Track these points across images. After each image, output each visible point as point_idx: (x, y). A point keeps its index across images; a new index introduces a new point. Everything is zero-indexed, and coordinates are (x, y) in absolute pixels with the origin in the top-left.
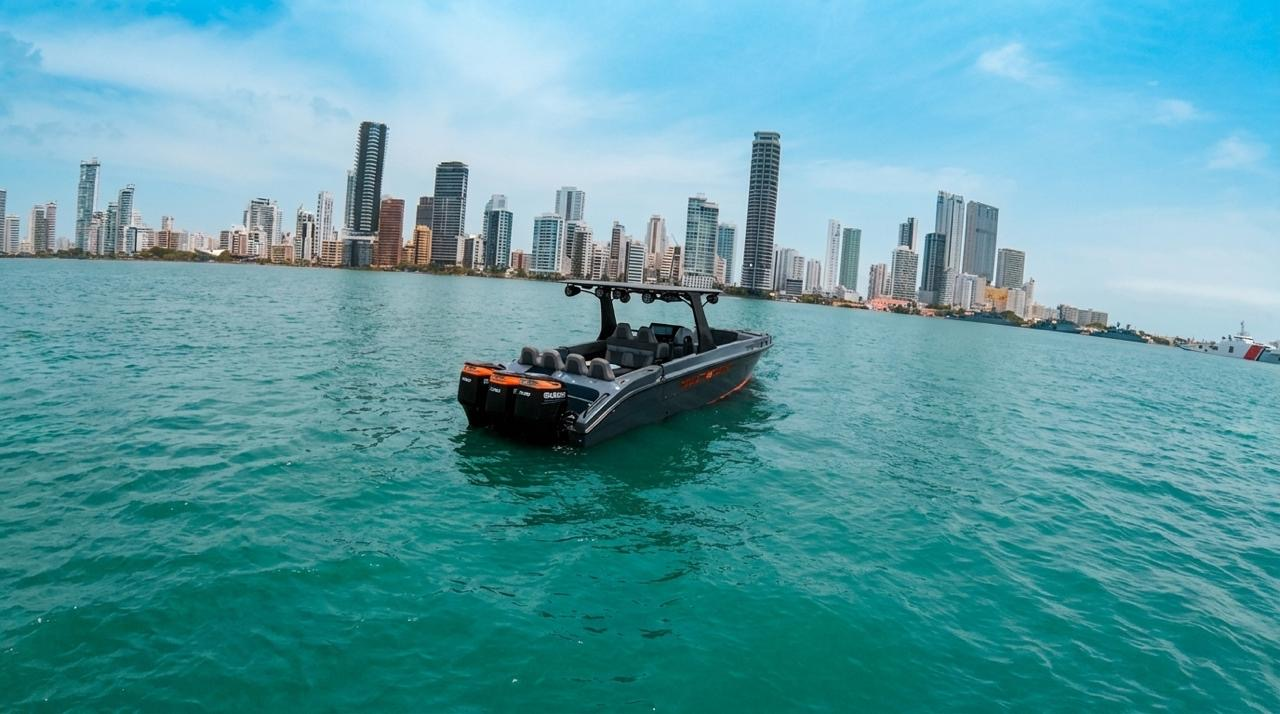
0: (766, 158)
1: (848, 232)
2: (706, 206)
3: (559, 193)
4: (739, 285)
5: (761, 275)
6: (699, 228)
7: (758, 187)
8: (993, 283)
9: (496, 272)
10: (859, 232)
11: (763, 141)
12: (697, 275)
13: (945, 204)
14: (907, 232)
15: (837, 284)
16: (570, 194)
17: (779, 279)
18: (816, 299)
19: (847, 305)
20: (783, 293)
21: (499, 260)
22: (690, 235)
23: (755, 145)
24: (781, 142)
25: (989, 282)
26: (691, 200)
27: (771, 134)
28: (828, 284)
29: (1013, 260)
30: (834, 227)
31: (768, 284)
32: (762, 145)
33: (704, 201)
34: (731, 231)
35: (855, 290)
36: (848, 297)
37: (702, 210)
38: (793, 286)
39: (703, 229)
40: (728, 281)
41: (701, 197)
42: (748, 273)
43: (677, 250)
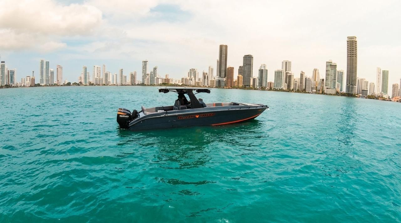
0: (352, 45)
1: (384, 72)
2: (332, 64)
3: (283, 62)
4: (345, 92)
5: (352, 88)
6: (330, 72)
7: (350, 57)
9: (263, 89)
10: (388, 71)
11: (350, 40)
12: (330, 89)
15: (381, 91)
16: (286, 63)
17: (359, 90)
18: (372, 97)
19: (384, 99)
20: (361, 95)
21: (264, 85)
22: (327, 75)
23: (348, 42)
24: (357, 40)
26: (327, 62)
27: (354, 37)
28: (377, 92)
30: (379, 69)
31: (355, 91)
32: (350, 41)
33: (331, 62)
34: (342, 73)
35: (387, 93)
36: (385, 96)
37: (331, 66)
38: (364, 92)
39: (331, 72)
40: (341, 90)
41: (330, 61)
42: (348, 88)
43: (323, 80)
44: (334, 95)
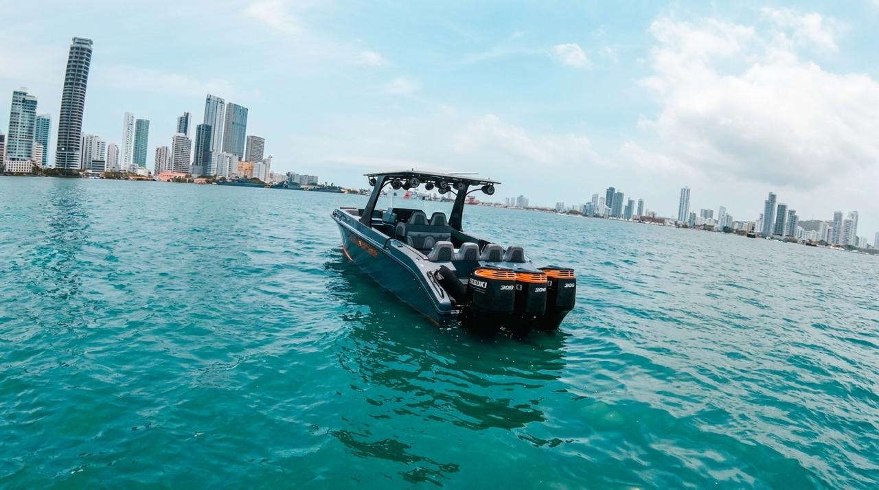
0: (80, 58)
1: (139, 122)
2: (27, 98)
4: (53, 167)
5: (71, 157)
6: (20, 118)
7: (71, 84)
8: (243, 159)
10: (148, 122)
11: (79, 45)
12: (18, 159)
13: (212, 103)
14: (184, 122)
15: (132, 163)
17: (86, 160)
18: (116, 175)
19: (140, 179)
20: (90, 171)
22: (13, 124)
23: (72, 48)
24: (93, 47)
25: (240, 159)
26: (15, 93)
27: (87, 41)
28: (124, 164)
29: (257, 143)
30: (129, 117)
31: (77, 165)
32: (78, 48)
33: (25, 94)
34: (46, 123)
35: (144, 166)
36: (140, 172)
37: (24, 102)
38: (99, 164)
39: (24, 118)
40: (44, 163)
41: (24, 91)
42: (61, 157)
43: (2, 138)
44: (28, 174)
